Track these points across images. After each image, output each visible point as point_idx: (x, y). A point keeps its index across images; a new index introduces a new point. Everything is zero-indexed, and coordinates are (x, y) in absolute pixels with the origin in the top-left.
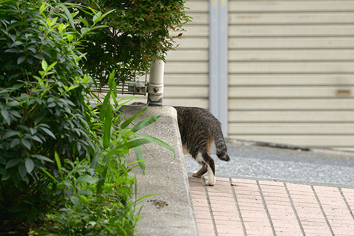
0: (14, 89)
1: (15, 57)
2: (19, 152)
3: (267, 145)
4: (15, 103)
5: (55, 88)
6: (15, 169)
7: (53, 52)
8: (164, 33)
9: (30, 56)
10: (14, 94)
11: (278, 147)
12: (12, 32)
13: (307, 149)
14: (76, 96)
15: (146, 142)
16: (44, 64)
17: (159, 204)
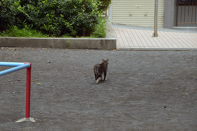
0: (88, 13)
1: (89, 9)
2: (89, 23)
3: (119, 24)
4: (89, 16)
5: (94, 13)
6: (89, 25)
7: (94, 8)
8: (108, 5)
9: (91, 9)
10: (89, 14)
11: (121, 24)
12: (88, 5)
13: (125, 25)
14: (97, 15)
15: (107, 22)
16: (93, 10)
17: (109, 31)
